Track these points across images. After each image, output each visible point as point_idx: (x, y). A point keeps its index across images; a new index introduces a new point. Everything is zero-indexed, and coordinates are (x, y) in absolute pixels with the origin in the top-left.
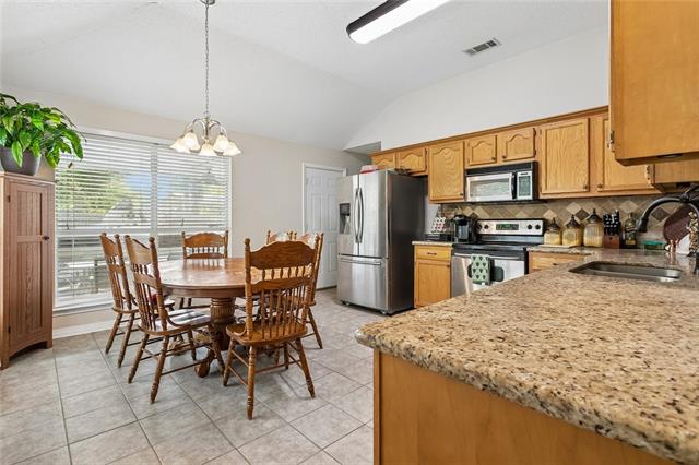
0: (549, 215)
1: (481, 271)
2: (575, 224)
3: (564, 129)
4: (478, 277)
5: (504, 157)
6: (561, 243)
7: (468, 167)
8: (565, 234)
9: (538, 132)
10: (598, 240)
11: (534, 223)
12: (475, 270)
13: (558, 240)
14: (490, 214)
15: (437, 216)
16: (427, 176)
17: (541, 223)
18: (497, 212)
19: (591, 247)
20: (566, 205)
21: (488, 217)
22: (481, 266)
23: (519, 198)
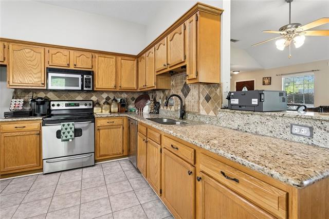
0: (94, 98)
1: (69, 132)
2: (107, 103)
3: (106, 58)
4: (66, 137)
5: (75, 65)
6: (102, 112)
7: (47, 66)
8: (103, 108)
9: (94, 57)
10: (116, 109)
11: (88, 103)
12: (64, 133)
13: (100, 110)
14: (59, 97)
15: (13, 98)
16: (5, 66)
17: (91, 102)
18: (64, 96)
19: (114, 113)
20: (102, 94)
21: (58, 99)
22: (69, 130)
23: (85, 89)
